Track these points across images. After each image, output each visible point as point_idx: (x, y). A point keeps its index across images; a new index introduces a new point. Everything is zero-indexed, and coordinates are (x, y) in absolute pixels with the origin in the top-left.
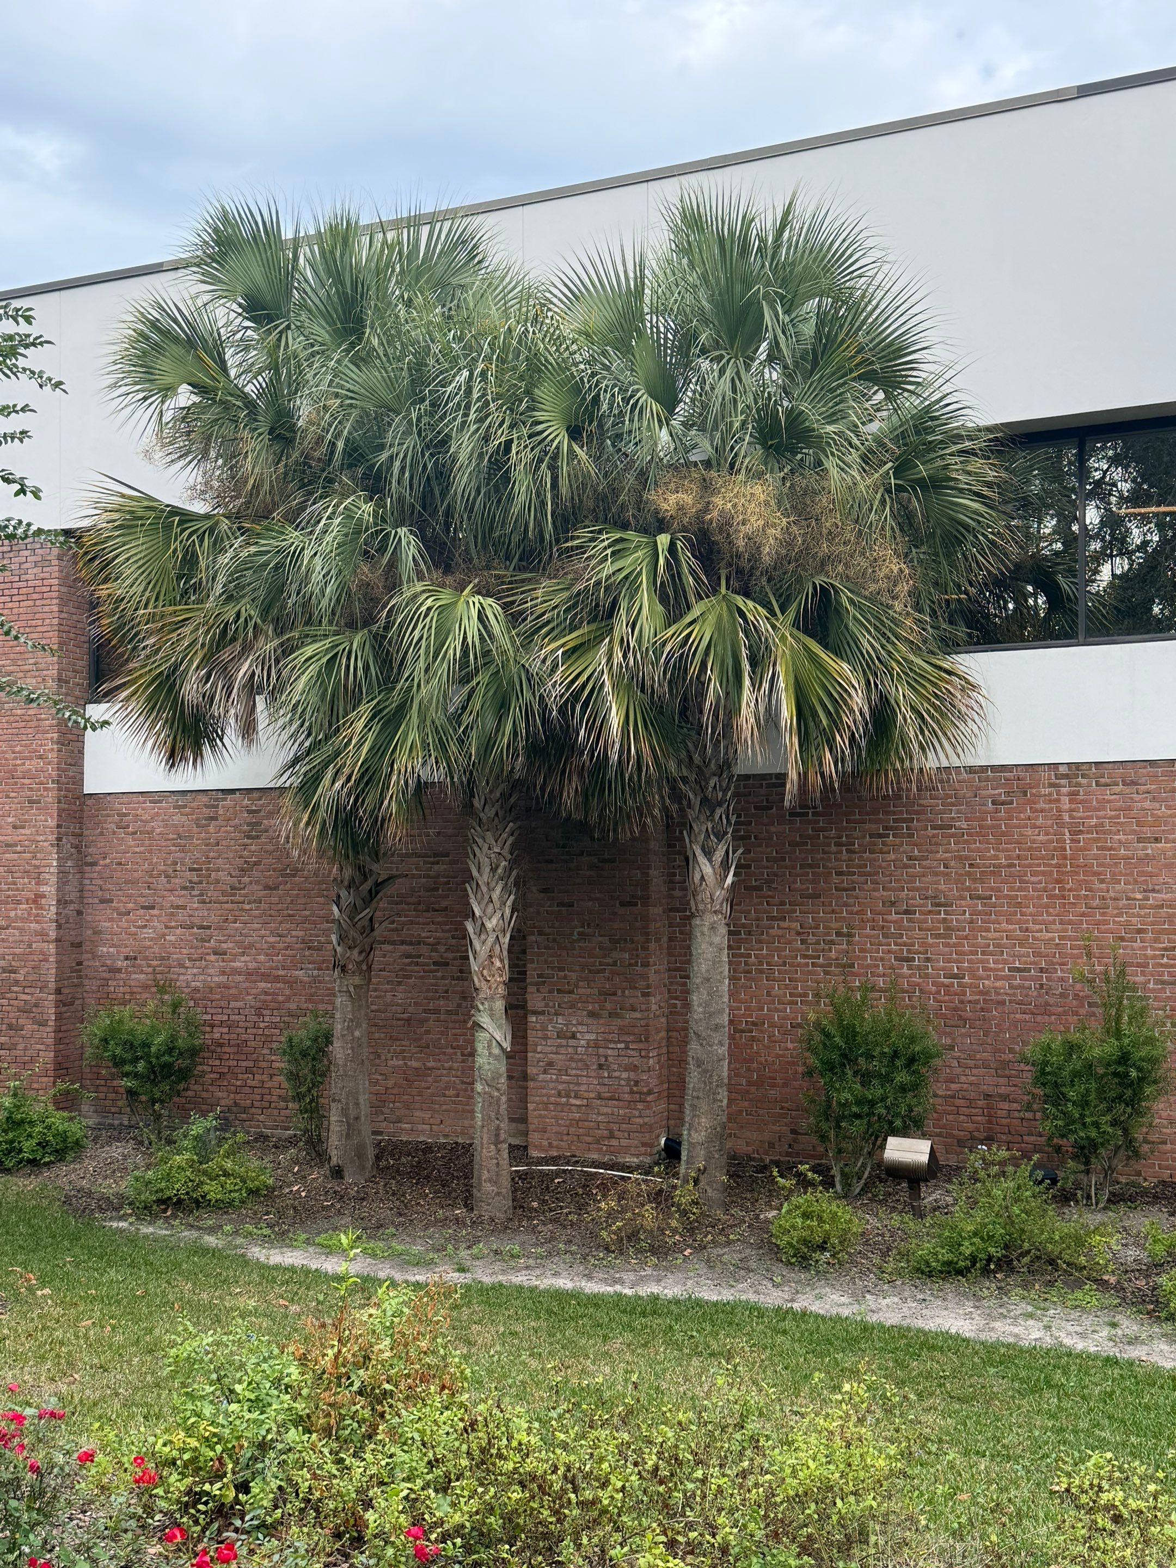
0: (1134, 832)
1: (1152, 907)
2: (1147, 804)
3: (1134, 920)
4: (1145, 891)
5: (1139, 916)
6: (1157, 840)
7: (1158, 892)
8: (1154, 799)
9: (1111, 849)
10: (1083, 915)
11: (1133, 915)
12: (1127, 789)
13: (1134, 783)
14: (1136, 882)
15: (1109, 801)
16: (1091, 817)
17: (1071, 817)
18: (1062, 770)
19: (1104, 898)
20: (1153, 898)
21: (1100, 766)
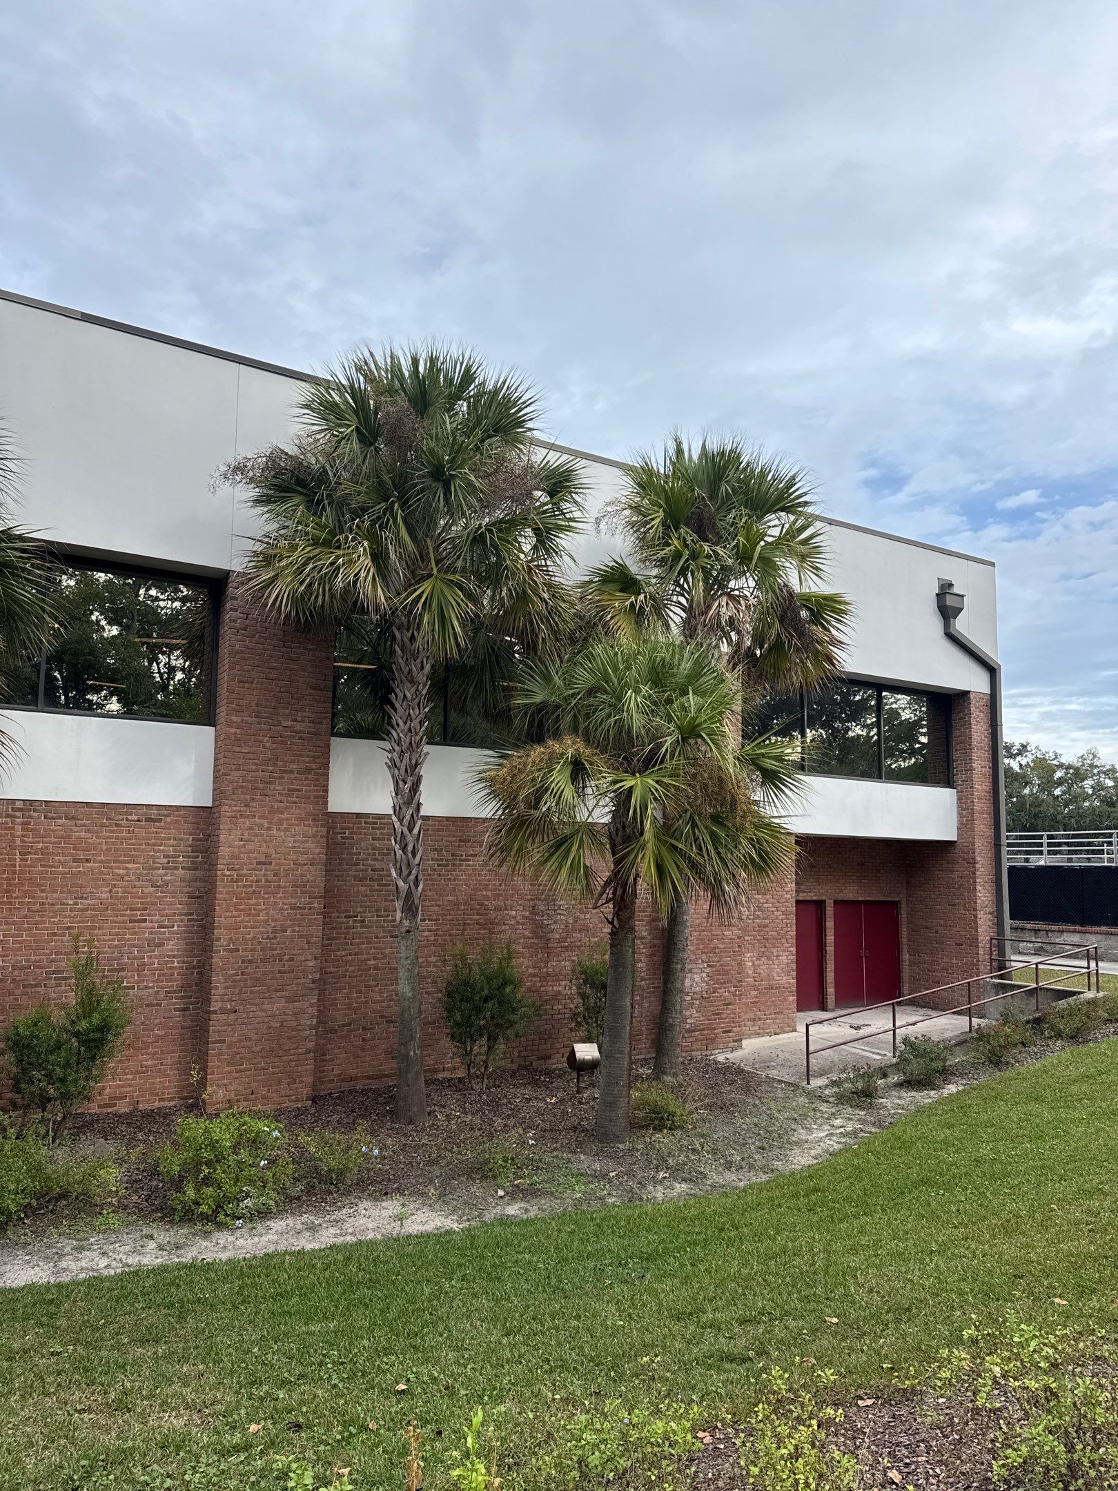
0: (72, 855)
1: (80, 910)
2: (83, 834)
3: (66, 920)
4: (76, 898)
5: (69, 916)
6: (88, 861)
7: (86, 899)
8: (88, 831)
9: (52, 866)
10: (26, 916)
11: (65, 916)
12: (69, 822)
13: (74, 818)
14: (70, 891)
15: (54, 831)
16: (39, 842)
17: (22, 841)
18: (18, 804)
19: (43, 904)
20: (82, 904)
21: (49, 804)
